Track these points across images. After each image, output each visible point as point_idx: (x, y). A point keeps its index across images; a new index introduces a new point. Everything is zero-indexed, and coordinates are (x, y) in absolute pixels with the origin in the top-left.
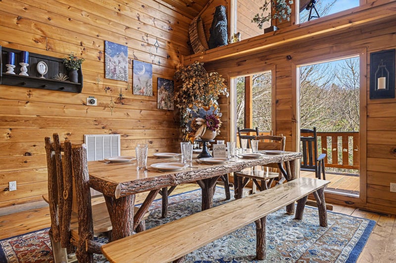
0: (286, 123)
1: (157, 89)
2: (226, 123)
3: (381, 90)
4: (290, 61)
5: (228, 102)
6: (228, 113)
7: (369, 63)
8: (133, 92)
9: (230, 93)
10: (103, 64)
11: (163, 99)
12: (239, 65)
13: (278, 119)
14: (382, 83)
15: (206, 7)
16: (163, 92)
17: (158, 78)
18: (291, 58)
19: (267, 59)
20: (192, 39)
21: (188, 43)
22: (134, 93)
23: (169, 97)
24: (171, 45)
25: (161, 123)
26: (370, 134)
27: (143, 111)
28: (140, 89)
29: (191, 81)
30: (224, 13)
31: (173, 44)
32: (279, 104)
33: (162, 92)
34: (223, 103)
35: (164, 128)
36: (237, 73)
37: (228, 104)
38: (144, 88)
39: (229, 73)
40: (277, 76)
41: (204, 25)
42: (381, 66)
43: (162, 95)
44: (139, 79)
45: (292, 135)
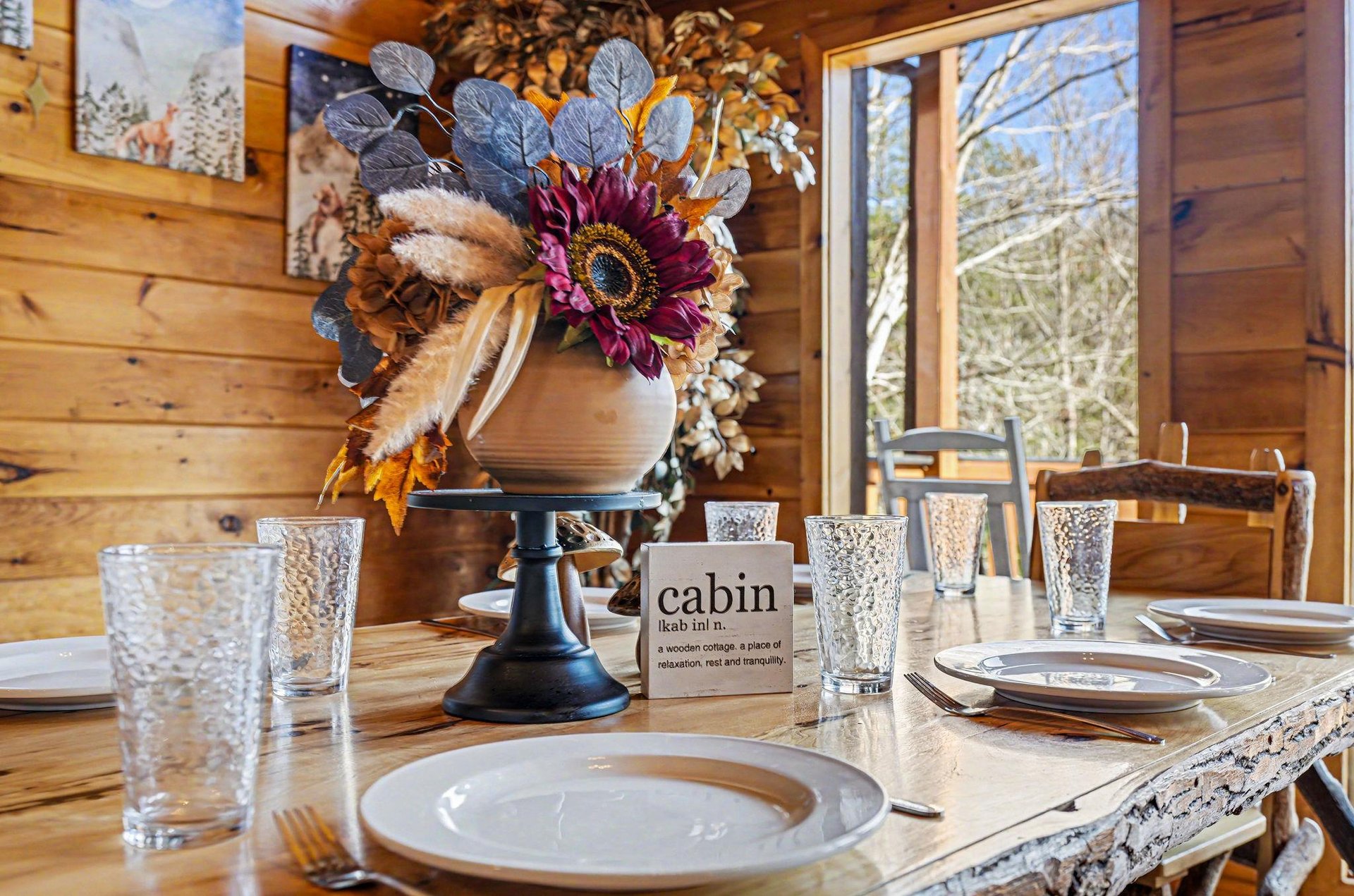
1: (288, 130)
2: (787, 387)
5: (804, 232)
6: (805, 316)
8: (73, 134)
9: (817, 161)
13: (1185, 346)
16: (334, 155)
17: (290, 50)
22: (89, 146)
27: (161, 286)
28: (137, 119)
32: (1200, 233)
33: (320, 156)
34: (771, 240)
36: (870, 22)
37: (805, 247)
38: (171, 111)
39: (812, 26)
40: (1182, 17)
43: (320, 179)
44: (129, 42)
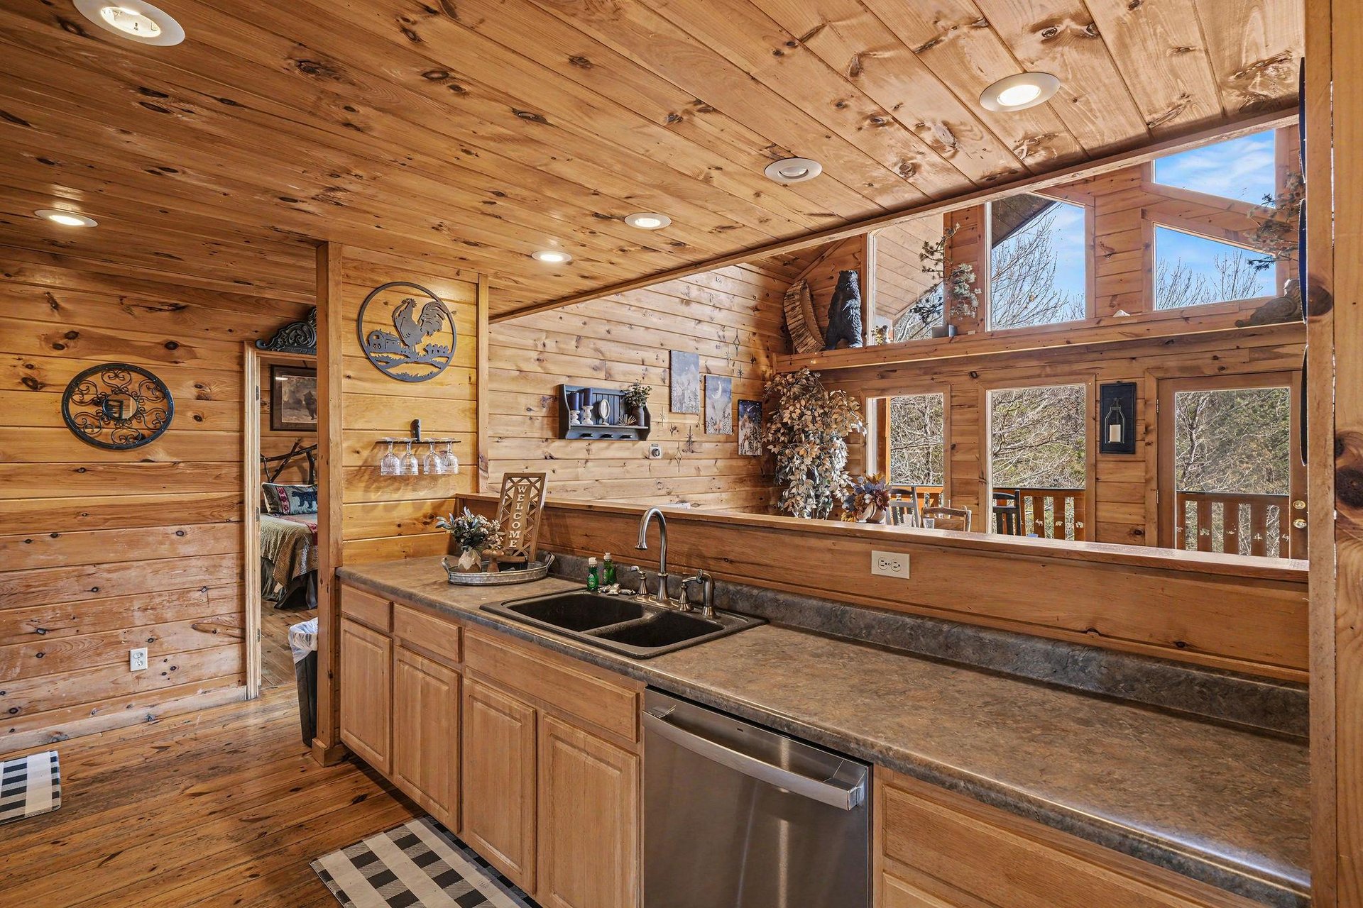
0: (967, 483)
1: (739, 421)
3: (1114, 444)
4: (976, 381)
7: (1098, 398)
8: (705, 429)
10: (667, 389)
11: (747, 438)
12: (883, 377)
14: (1115, 434)
15: (816, 262)
16: (747, 424)
17: (739, 401)
18: (977, 376)
19: (936, 373)
20: (792, 324)
21: (784, 328)
22: (708, 432)
23: (754, 433)
24: (756, 338)
25: (741, 481)
26: (1100, 506)
27: (719, 461)
28: (715, 424)
29: (798, 406)
30: (855, 286)
31: (761, 335)
32: (957, 452)
33: (745, 425)
35: (745, 489)
36: (877, 392)
37: (862, 445)
38: (721, 421)
39: (863, 390)
40: (954, 404)
41: (812, 296)
42: (1115, 409)
43: (746, 430)
44: (713, 407)
45: (980, 504)
